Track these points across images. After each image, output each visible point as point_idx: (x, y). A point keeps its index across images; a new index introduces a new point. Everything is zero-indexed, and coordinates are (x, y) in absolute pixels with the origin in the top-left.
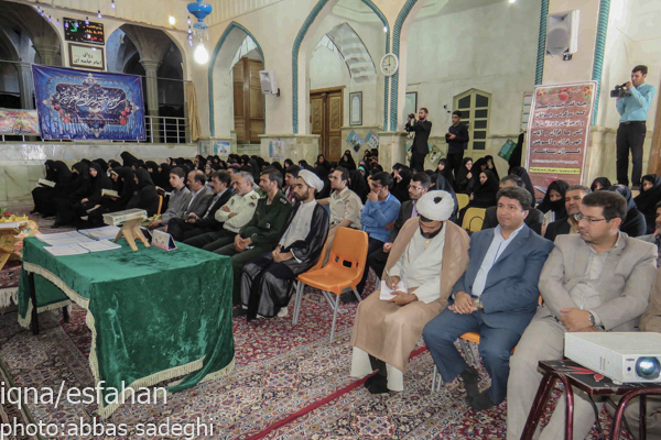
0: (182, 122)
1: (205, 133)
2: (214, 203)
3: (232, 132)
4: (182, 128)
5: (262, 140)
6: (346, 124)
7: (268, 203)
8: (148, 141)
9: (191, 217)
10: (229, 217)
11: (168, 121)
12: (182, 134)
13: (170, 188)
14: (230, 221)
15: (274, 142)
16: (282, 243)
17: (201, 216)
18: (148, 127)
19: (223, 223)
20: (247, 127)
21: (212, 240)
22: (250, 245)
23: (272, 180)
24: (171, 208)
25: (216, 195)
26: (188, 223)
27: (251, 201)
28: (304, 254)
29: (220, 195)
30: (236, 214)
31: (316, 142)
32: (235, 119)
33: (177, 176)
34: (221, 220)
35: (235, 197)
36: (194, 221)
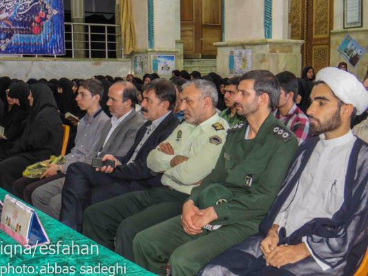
0: (112, 30)
1: (142, 44)
2: (146, 136)
3: (177, 42)
4: (112, 38)
5: (219, 50)
6: (338, 26)
7: (249, 135)
8: (68, 55)
9: (106, 163)
10: (173, 163)
11: (93, 29)
12: (112, 46)
13: (82, 113)
14: (174, 171)
15: (236, 52)
16: (280, 220)
17: (124, 160)
18: (68, 37)
19: (161, 174)
20: (198, 36)
21: (141, 207)
22: (213, 223)
23: (259, 92)
24: (79, 146)
25: (149, 123)
26: (102, 173)
27: (214, 133)
28: (335, 252)
29: (156, 123)
30: (185, 158)
31: (297, 50)
32: (182, 25)
33: (87, 92)
34: (156, 169)
35: (184, 127)
36: (109, 169)
